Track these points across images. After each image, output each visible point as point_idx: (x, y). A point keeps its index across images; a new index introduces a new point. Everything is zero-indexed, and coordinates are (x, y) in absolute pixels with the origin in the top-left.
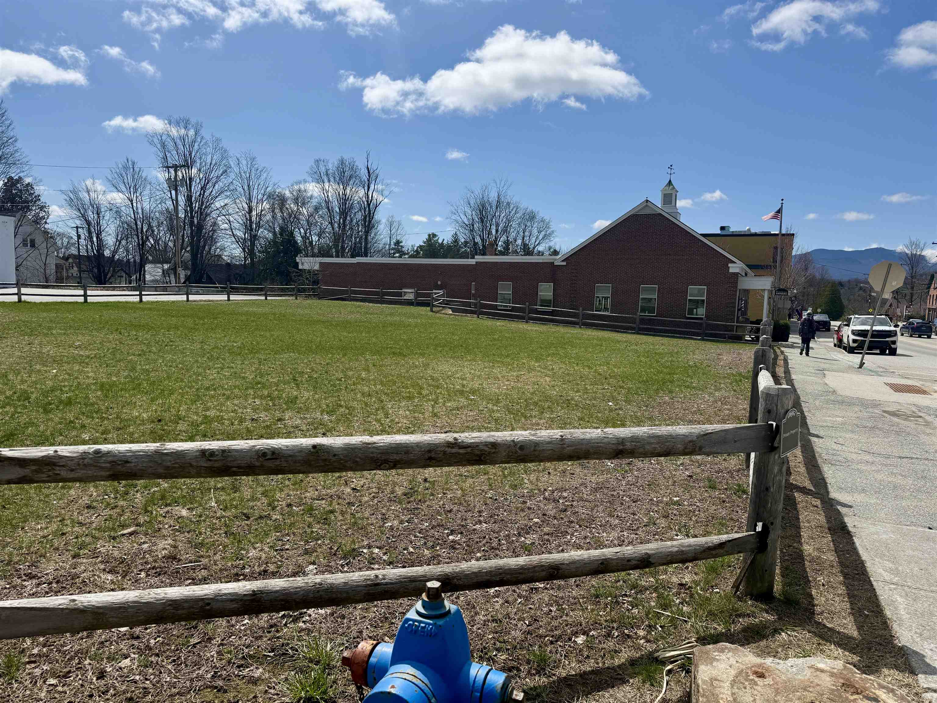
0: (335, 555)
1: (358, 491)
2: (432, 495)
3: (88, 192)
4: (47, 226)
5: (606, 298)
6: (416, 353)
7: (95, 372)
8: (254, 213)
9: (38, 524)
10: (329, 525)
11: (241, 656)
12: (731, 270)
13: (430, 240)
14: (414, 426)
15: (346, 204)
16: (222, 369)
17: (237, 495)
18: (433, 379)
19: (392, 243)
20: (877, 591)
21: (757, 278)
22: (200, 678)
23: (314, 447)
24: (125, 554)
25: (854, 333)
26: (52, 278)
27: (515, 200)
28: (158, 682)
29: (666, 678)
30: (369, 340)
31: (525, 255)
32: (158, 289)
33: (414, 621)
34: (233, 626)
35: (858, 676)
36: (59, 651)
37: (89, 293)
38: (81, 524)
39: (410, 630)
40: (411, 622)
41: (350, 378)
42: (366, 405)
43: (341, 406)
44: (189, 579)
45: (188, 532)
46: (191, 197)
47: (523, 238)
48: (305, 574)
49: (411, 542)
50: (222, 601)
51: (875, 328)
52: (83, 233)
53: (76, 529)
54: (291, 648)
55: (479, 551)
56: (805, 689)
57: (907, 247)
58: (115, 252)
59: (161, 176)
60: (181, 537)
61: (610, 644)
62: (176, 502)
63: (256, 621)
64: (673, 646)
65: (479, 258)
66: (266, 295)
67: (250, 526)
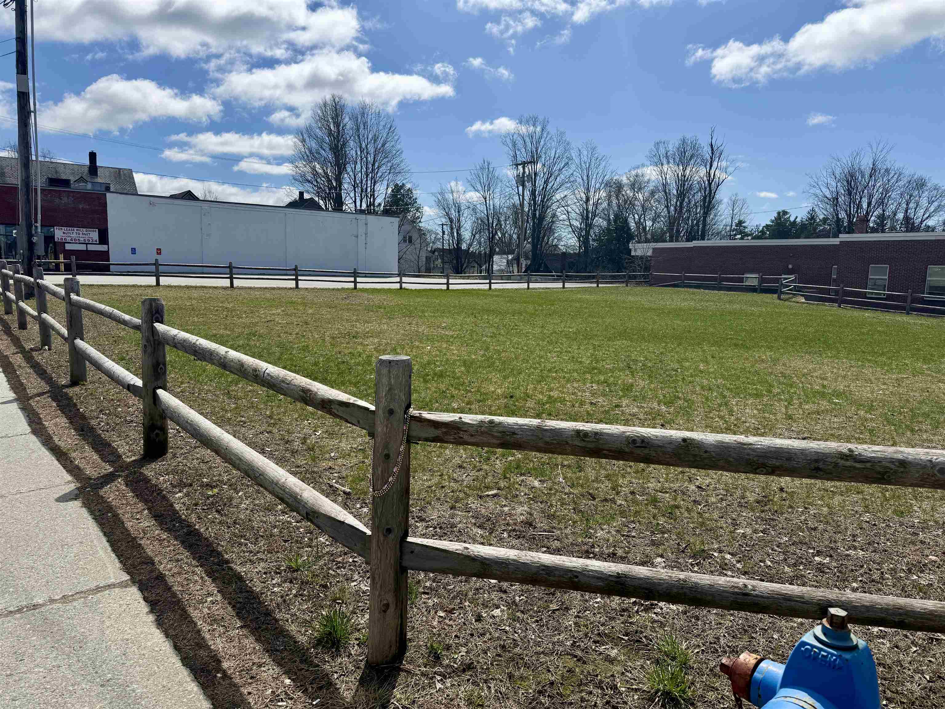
0: (683, 552)
1: (703, 490)
2: (791, 507)
3: (452, 192)
4: (420, 225)
6: (762, 346)
7: (458, 350)
8: (591, 202)
9: (425, 475)
10: (675, 520)
11: (596, 632)
13: (780, 219)
14: (764, 427)
15: (684, 185)
16: (561, 353)
17: (582, 474)
18: (784, 375)
19: (734, 224)
22: (561, 643)
23: (684, 440)
24: (491, 513)
26: (423, 269)
27: (897, 165)
28: (525, 637)
30: (705, 329)
31: (907, 231)
32: (504, 278)
33: (813, 646)
34: (587, 601)
36: (444, 588)
37: (451, 281)
38: (456, 481)
39: (807, 655)
40: (808, 647)
41: (688, 369)
42: (707, 399)
43: (679, 398)
44: (544, 547)
45: (541, 503)
46: (535, 191)
47: (906, 211)
48: (653, 565)
49: (769, 556)
50: (589, 577)
52: (447, 229)
53: (452, 484)
54: (645, 637)
58: (470, 245)
60: (535, 506)
62: (529, 473)
63: (608, 602)
65: (844, 237)
66: (598, 283)
67: (596, 507)
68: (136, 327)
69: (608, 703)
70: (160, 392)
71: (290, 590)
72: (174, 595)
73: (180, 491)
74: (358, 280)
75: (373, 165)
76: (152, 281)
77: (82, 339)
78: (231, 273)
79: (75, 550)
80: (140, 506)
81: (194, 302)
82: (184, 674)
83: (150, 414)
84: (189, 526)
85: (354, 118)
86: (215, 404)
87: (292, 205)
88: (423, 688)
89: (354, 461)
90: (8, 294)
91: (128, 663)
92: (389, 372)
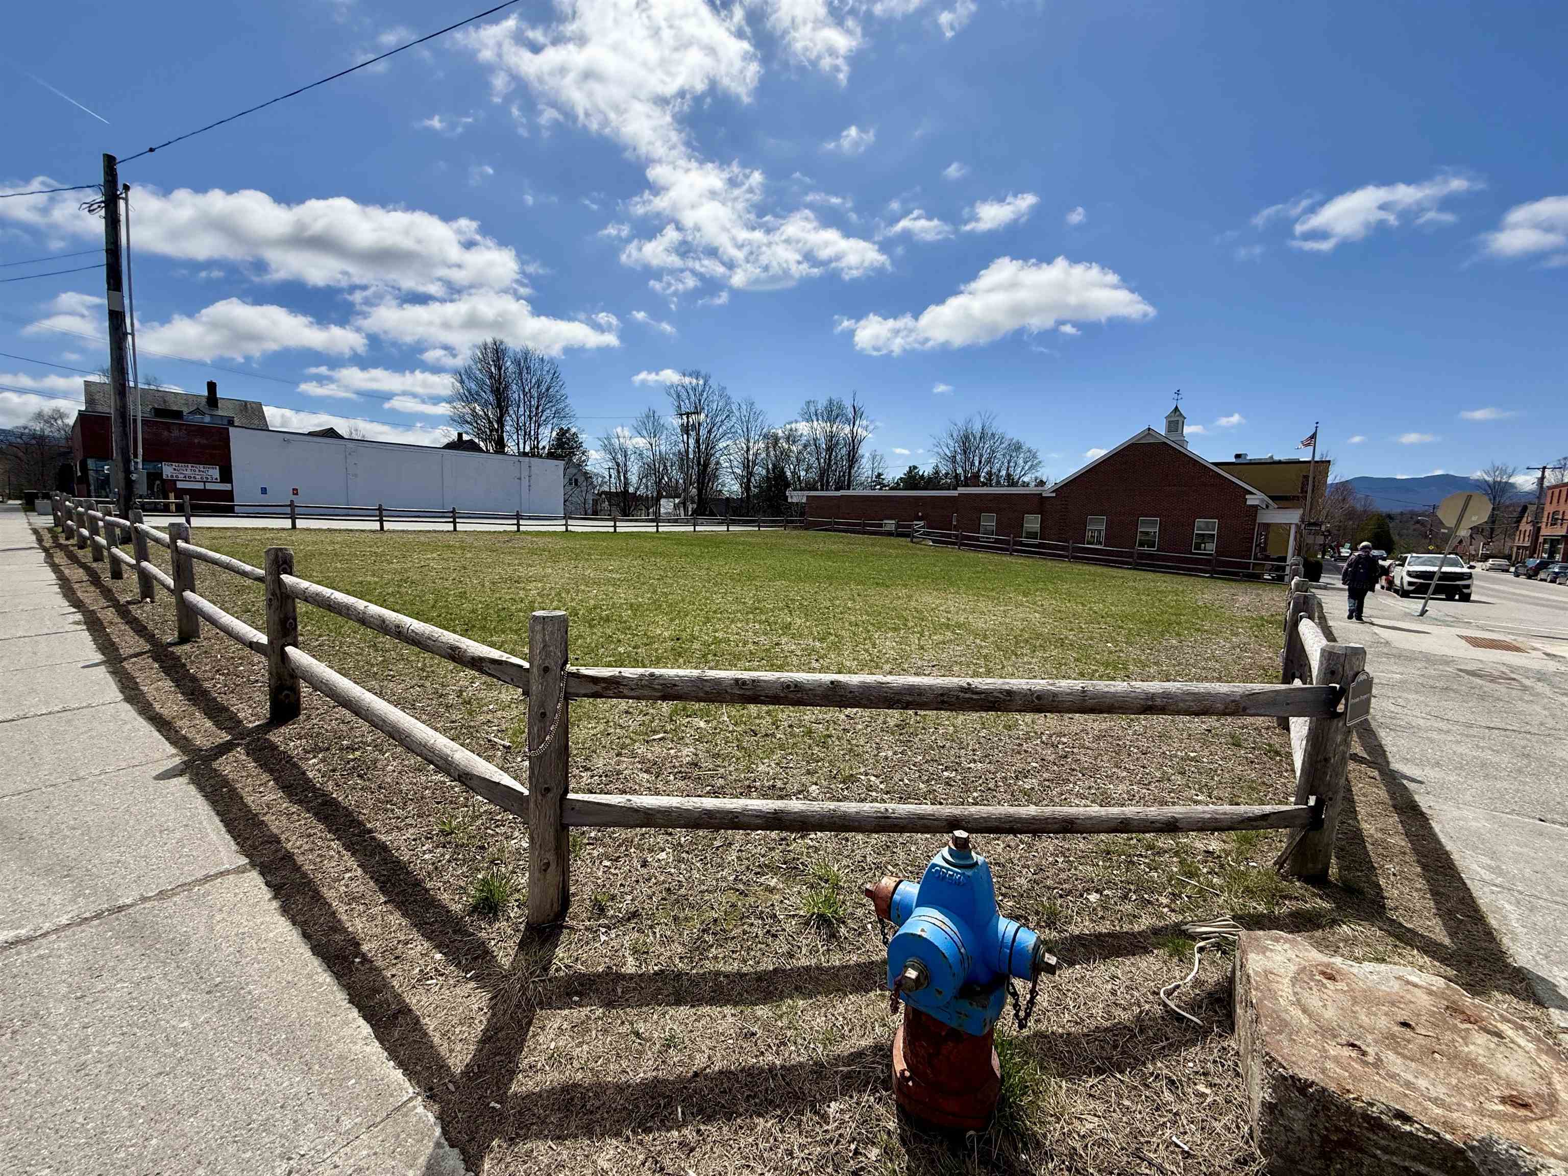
0: (834, 779)
1: (851, 718)
2: (924, 728)
3: (618, 437)
4: (586, 468)
5: (1099, 531)
6: (899, 584)
7: (625, 594)
8: (751, 452)
10: (827, 749)
11: (757, 864)
12: (1248, 503)
13: (911, 472)
15: (832, 440)
16: (726, 594)
17: (745, 711)
18: (916, 610)
19: (874, 476)
20: (1473, 891)
21: (1281, 511)
22: (724, 879)
23: (832, 683)
24: (657, 757)
25: (1409, 574)
26: (590, 511)
27: (1000, 431)
28: (690, 877)
29: (1197, 956)
30: (853, 570)
31: (1008, 486)
32: (671, 521)
33: (942, 867)
35: (1467, 1000)
36: (610, 837)
37: (618, 524)
38: (621, 727)
39: (937, 876)
40: (938, 868)
41: (839, 606)
42: (854, 634)
43: (831, 634)
44: (709, 786)
45: (706, 742)
46: (699, 440)
47: (1008, 469)
51: (1444, 569)
52: (614, 473)
53: (618, 731)
54: (801, 863)
55: (976, 791)
56: (1393, 1004)
57: (1487, 473)
58: (637, 489)
59: (677, 422)
60: (700, 746)
61: (1128, 907)
64: (1203, 921)
65: (962, 490)
66: (759, 527)
67: (758, 742)
68: (260, 579)
69: (768, 932)
70: (290, 650)
71: (443, 855)
72: (305, 875)
73: (314, 757)
74: (521, 522)
75: (537, 408)
76: (287, 524)
77: (193, 591)
78: (381, 516)
79: (178, 835)
80: (265, 777)
81: (337, 546)
82: (315, 964)
83: (277, 673)
84: (324, 795)
85: (517, 363)
86: (359, 658)
87: (449, 446)
88: (587, 943)
89: (515, 712)
90: (97, 538)
91: (244, 962)
92: (544, 629)
